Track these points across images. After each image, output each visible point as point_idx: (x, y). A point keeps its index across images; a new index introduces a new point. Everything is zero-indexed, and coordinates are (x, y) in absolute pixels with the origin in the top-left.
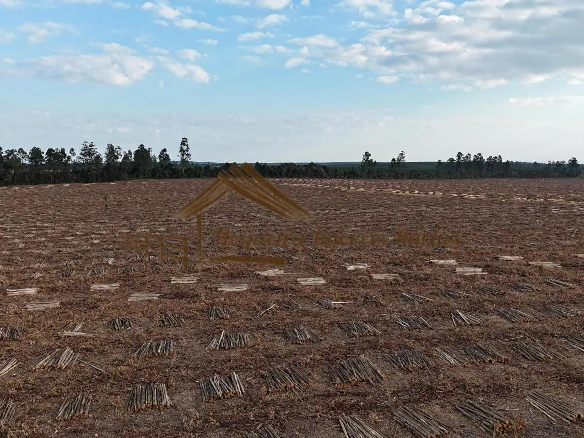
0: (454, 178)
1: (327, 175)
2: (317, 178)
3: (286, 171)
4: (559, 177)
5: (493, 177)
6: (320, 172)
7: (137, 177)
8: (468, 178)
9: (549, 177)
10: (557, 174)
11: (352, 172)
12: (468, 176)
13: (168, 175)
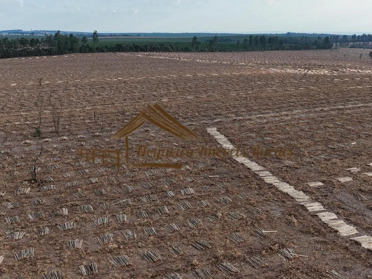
0: (247, 51)
1: (172, 50)
2: (167, 52)
3: (149, 48)
4: (317, 49)
5: (272, 50)
6: (169, 48)
8: (256, 51)
9: (310, 49)
10: (315, 47)
11: (187, 49)
12: (256, 49)
13: (88, 51)
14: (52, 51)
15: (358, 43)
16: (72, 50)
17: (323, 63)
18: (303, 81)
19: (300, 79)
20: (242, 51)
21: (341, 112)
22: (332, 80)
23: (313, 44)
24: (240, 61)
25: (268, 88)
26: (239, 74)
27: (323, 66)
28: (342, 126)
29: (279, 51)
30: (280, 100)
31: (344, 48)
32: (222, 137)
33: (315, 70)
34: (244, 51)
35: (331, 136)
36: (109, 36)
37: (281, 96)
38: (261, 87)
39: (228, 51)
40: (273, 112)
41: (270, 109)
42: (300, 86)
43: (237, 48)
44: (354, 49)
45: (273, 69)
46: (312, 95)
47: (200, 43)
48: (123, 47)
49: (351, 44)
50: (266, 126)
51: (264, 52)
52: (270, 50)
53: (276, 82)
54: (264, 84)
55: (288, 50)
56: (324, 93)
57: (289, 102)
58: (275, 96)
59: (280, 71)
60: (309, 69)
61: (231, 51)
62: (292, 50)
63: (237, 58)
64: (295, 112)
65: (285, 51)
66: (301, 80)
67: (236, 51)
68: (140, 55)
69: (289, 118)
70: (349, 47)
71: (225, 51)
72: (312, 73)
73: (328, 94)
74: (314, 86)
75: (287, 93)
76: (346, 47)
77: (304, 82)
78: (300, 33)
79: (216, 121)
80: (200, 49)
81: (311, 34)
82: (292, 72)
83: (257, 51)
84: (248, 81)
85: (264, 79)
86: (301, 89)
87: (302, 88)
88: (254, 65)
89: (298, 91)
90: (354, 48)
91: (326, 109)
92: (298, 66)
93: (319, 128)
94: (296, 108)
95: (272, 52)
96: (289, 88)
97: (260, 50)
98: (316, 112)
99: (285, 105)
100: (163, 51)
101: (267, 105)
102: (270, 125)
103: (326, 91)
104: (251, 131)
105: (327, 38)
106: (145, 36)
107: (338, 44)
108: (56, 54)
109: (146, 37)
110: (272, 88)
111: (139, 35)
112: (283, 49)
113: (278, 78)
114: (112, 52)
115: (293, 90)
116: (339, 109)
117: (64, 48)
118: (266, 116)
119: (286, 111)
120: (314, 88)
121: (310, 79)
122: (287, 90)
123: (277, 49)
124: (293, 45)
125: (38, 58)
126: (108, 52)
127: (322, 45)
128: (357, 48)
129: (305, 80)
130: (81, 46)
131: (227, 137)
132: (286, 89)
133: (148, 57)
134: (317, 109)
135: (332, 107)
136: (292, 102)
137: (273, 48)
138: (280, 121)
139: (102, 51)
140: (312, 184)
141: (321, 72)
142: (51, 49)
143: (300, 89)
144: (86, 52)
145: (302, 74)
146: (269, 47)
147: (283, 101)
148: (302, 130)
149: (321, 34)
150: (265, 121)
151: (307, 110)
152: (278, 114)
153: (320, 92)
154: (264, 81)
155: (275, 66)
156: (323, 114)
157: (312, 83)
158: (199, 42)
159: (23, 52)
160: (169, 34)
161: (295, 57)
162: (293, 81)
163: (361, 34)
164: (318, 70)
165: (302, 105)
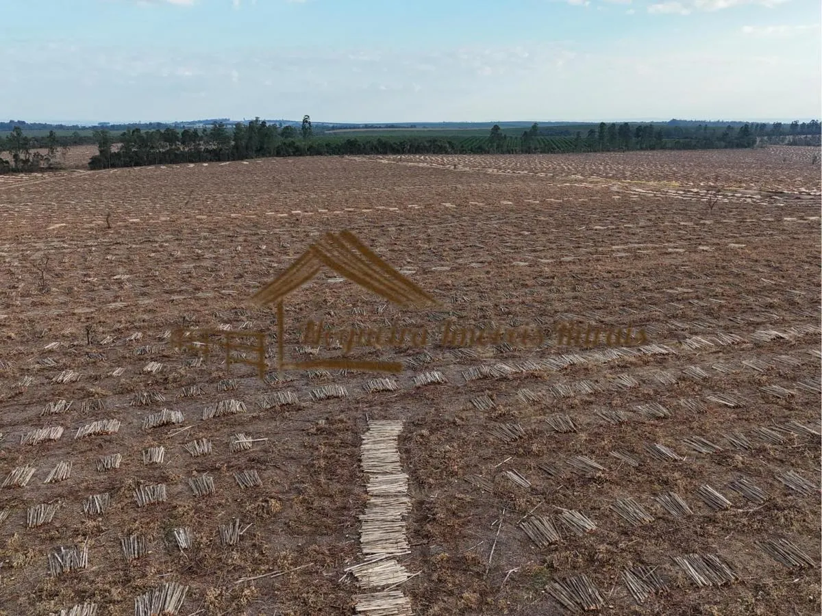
0: (595, 151)
1: (452, 151)
2: (441, 154)
3: (408, 147)
4: (726, 147)
5: (642, 149)
6: (445, 147)
7: (264, 155)
8: (611, 151)
9: (713, 148)
11: (480, 148)
12: (612, 147)
13: (292, 154)
14: (221, 153)
15: (803, 137)
16: (261, 152)
18: (707, 222)
19: (698, 216)
20: (584, 152)
22: (779, 220)
23: (719, 139)
24: (573, 172)
25: (618, 245)
26: (560, 203)
29: (655, 152)
30: (644, 289)
31: (778, 146)
33: (730, 191)
34: (588, 152)
36: (363, 128)
37: (649, 275)
38: (601, 240)
39: (558, 152)
42: (701, 240)
43: (576, 146)
44: (797, 147)
45: (637, 190)
46: (735, 270)
47: (505, 137)
48: (359, 145)
49: (790, 138)
51: (626, 153)
52: (638, 150)
53: (641, 224)
54: (610, 232)
55: (672, 149)
56: (769, 266)
57: (672, 298)
58: (634, 271)
59: (652, 195)
61: (563, 152)
62: (679, 149)
63: (571, 165)
64: (690, 345)
65: (667, 152)
66: (702, 219)
67: (573, 152)
68: (384, 160)
69: (668, 375)
70: (788, 144)
71: (552, 152)
72: (726, 200)
73: (781, 271)
74: (735, 239)
75: (667, 261)
76: (781, 143)
77: (709, 225)
78: (694, 120)
80: (505, 149)
81: (714, 123)
82: (680, 197)
83: (614, 151)
84: (574, 220)
85: (614, 216)
86: (703, 250)
87: (707, 245)
88: (598, 180)
89: (697, 257)
90: (796, 145)
92: (693, 181)
94: (691, 325)
95: (642, 153)
96: (672, 245)
97: (620, 149)
99: (657, 311)
100: (434, 153)
103: (774, 260)
105: (746, 128)
106: (424, 127)
107: (766, 138)
108: (229, 158)
109: (425, 129)
110: (627, 243)
111: (413, 125)
112: (663, 148)
113: (646, 213)
114: (338, 154)
115: (681, 250)
117: (247, 148)
120: (737, 245)
121: (725, 217)
122: (667, 254)
123: (652, 148)
124: (681, 141)
125: (192, 165)
126: (330, 155)
127: (736, 141)
128: (802, 145)
129: (712, 221)
130: (280, 144)
132: (664, 247)
133: (400, 163)
136: (680, 298)
137: (644, 146)
139: (319, 153)
141: (746, 197)
142: (221, 150)
143: (701, 248)
144: (289, 156)
145: (703, 202)
146: (637, 143)
147: (654, 294)
149: (732, 122)
153: (756, 261)
154: (612, 223)
155: (644, 182)
157: (729, 229)
158: (503, 135)
159: (167, 156)
160: (469, 123)
161: (686, 163)
162: (682, 223)
163: (808, 122)
165: (710, 313)
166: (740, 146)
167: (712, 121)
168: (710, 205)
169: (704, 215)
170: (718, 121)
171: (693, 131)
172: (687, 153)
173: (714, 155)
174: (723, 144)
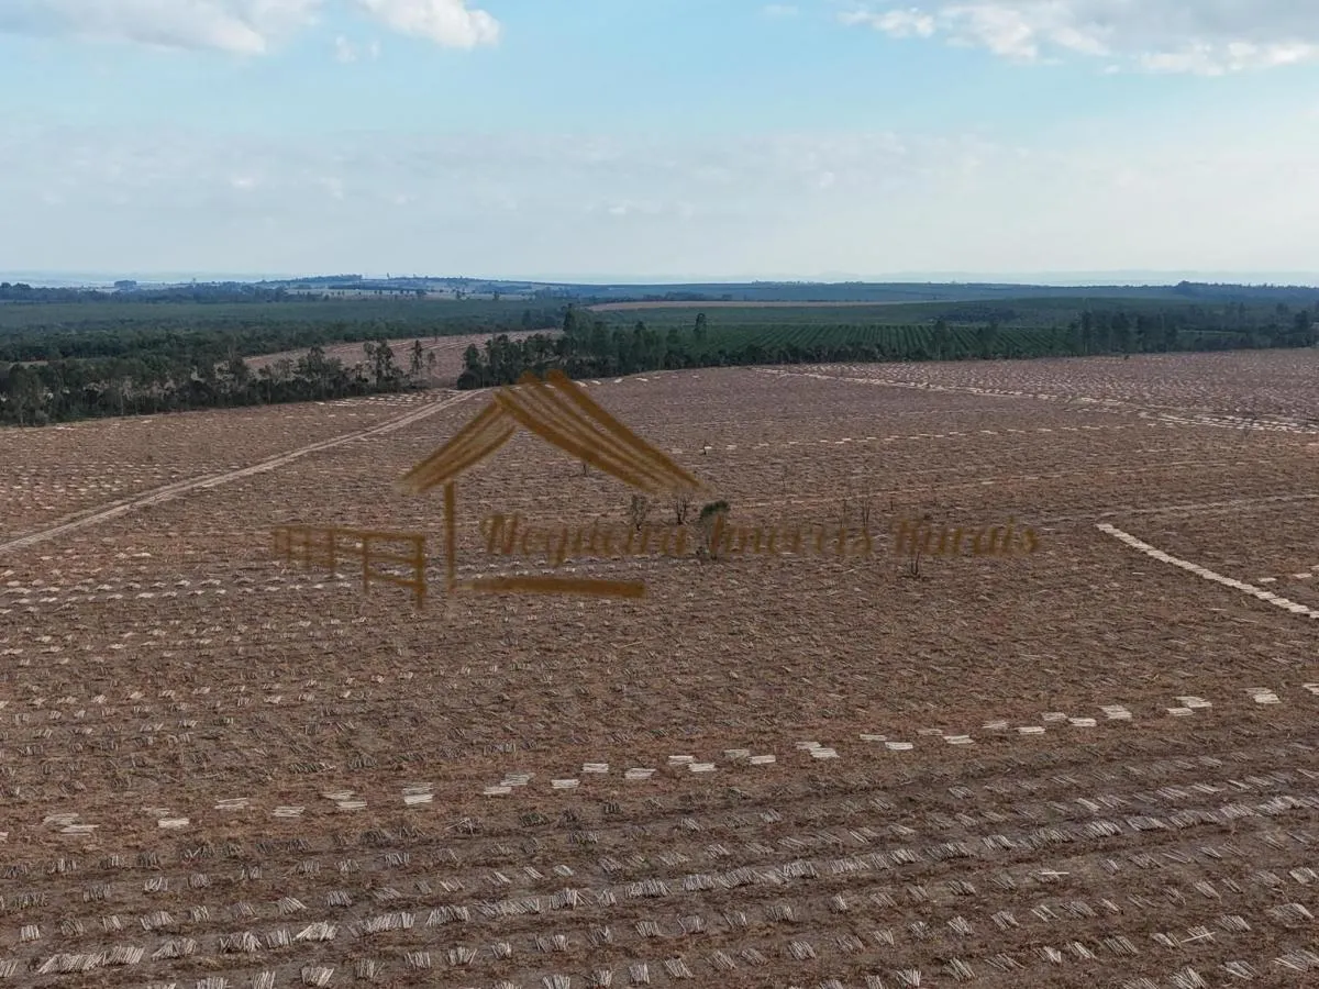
4: (1272, 346)
5: (1145, 351)
8: (1102, 355)
9: (1252, 348)
11: (918, 352)
17: (1288, 400)
19: (1235, 441)
20: (1064, 356)
21: (1310, 503)
23: (1263, 331)
24: (1078, 393)
27: (1288, 407)
28: (1308, 523)
29: (1166, 355)
30: (1203, 483)
32: (1126, 535)
33: (1269, 418)
35: (1291, 534)
37: (1204, 477)
40: (1195, 502)
41: (1189, 499)
42: (1237, 458)
46: (1261, 474)
50: (1190, 522)
52: (1140, 352)
60: (1254, 416)
62: (1202, 350)
63: (1066, 381)
64: (1232, 503)
65: (1184, 356)
66: (1238, 444)
67: (1048, 356)
69: (1224, 511)
72: (1262, 428)
73: (1290, 475)
74: (1264, 458)
77: (1244, 449)
78: (1220, 283)
79: (1102, 515)
82: (1215, 425)
83: (1106, 354)
86: (1240, 465)
87: (1244, 461)
88: (1118, 405)
89: (1235, 468)
91: (1285, 499)
92: (1228, 407)
93: (1273, 525)
94: (1234, 496)
97: (1114, 351)
98: (1268, 503)
99: (1213, 492)
101: (1183, 492)
102: (1194, 520)
103: (1289, 469)
104: (1169, 528)
112: (1179, 349)
115: (1224, 465)
116: (1309, 499)
118: (1186, 508)
119: (1217, 501)
121: (1258, 443)
122: (1213, 466)
123: (1162, 349)
124: (1204, 334)
127: (1289, 332)
129: (1246, 446)
131: (1134, 535)
132: (1210, 463)
134: (1271, 499)
135: (1296, 496)
136: (1226, 487)
138: (1209, 516)
140: (1263, 580)
141: (1282, 425)
143: (1238, 463)
145: (1239, 430)
146: (1138, 342)
147: (1210, 486)
148: (1246, 528)
150: (1186, 515)
151: (1253, 500)
152: (1205, 506)
155: (1172, 407)
156: (1280, 506)
162: (1221, 447)
164: (1275, 419)
165: (1244, 492)
166: (1294, 343)
167: (1254, 284)
168: (1246, 432)
169: (1241, 440)
170: (1265, 285)
171: (1221, 312)
172: (1215, 357)
173: (1252, 362)
174: (1269, 341)
